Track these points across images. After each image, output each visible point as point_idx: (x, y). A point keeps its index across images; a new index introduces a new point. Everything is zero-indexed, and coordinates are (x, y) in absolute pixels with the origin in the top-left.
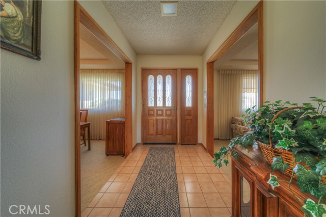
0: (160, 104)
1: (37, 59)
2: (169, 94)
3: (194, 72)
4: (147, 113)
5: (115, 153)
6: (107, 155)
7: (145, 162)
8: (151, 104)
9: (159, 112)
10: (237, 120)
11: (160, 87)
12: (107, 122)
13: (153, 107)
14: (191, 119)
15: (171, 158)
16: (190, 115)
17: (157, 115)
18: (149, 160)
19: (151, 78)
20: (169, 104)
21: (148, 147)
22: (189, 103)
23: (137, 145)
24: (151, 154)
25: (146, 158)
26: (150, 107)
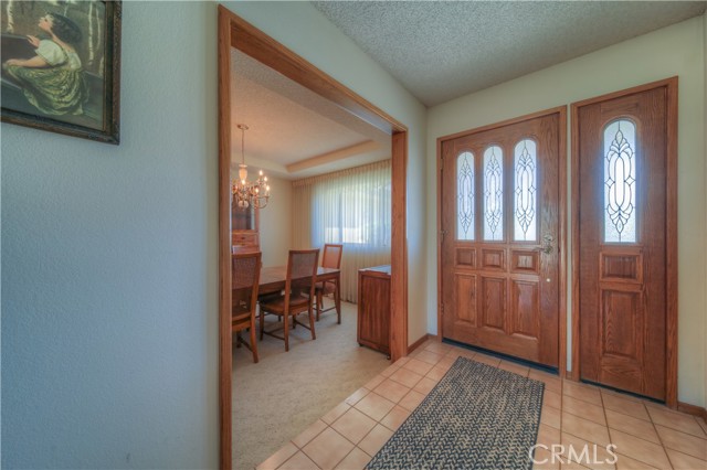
0: (493, 232)
1: (110, 142)
2: (526, 200)
4: (452, 257)
5: (374, 346)
6: (361, 345)
7: (425, 403)
8: (465, 232)
9: (489, 256)
11: (493, 183)
12: (360, 272)
13: (470, 242)
14: (634, 295)
15: (519, 425)
16: (630, 276)
17: (485, 265)
18: (442, 397)
19: (465, 161)
20: (527, 232)
21: (455, 353)
22: (621, 225)
23: (427, 338)
24: (453, 381)
25: (436, 388)
26: (461, 242)
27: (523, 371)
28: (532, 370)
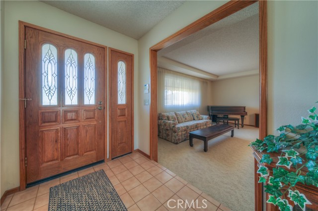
0: (71, 100)
2: (90, 84)
3: (128, 58)
4: (37, 118)
8: (49, 99)
9: (69, 114)
10: (164, 116)
11: (71, 72)
13: (54, 106)
14: (125, 121)
15: (109, 195)
16: (124, 115)
17: (66, 120)
20: (90, 99)
22: (122, 100)
23: (5, 196)
26: (46, 107)
27: (90, 171)
28: (94, 167)
